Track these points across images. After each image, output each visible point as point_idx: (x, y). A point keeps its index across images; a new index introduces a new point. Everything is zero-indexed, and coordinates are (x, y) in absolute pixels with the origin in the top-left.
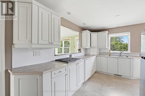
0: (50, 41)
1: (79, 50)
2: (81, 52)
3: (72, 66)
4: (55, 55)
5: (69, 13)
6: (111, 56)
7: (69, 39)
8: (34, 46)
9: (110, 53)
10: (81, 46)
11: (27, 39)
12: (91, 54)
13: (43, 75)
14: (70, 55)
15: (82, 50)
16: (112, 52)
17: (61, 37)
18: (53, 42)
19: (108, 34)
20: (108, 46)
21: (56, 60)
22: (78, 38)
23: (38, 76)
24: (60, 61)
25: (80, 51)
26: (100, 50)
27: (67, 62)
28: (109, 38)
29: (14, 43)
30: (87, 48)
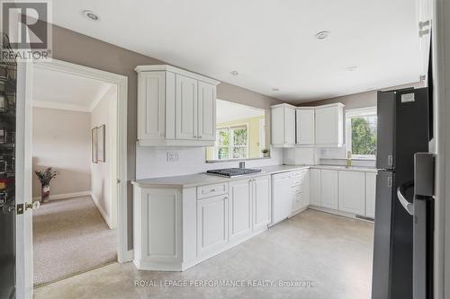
0: (196, 134)
1: (265, 152)
2: (269, 156)
3: (238, 183)
4: (207, 162)
5: (235, 73)
6: (351, 168)
7: (245, 126)
8: (169, 143)
9: (349, 161)
10: (271, 143)
11: (158, 130)
12: (297, 162)
13: (184, 191)
14: (241, 164)
15: (272, 153)
16: (354, 157)
17: (218, 122)
18: (201, 134)
19: (344, 109)
20: (344, 142)
21: (208, 172)
22: (262, 122)
23: (176, 192)
24: (215, 173)
25: (267, 154)
26: (323, 151)
27: (228, 175)
28: (348, 121)
29: (139, 138)
30: (285, 146)
